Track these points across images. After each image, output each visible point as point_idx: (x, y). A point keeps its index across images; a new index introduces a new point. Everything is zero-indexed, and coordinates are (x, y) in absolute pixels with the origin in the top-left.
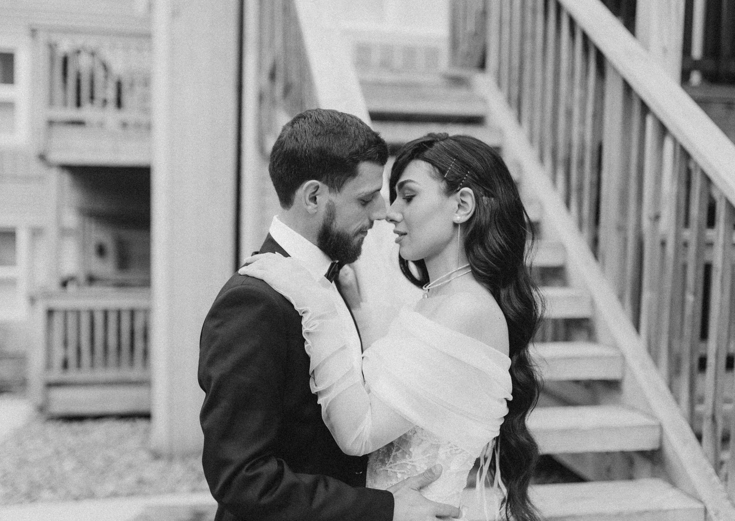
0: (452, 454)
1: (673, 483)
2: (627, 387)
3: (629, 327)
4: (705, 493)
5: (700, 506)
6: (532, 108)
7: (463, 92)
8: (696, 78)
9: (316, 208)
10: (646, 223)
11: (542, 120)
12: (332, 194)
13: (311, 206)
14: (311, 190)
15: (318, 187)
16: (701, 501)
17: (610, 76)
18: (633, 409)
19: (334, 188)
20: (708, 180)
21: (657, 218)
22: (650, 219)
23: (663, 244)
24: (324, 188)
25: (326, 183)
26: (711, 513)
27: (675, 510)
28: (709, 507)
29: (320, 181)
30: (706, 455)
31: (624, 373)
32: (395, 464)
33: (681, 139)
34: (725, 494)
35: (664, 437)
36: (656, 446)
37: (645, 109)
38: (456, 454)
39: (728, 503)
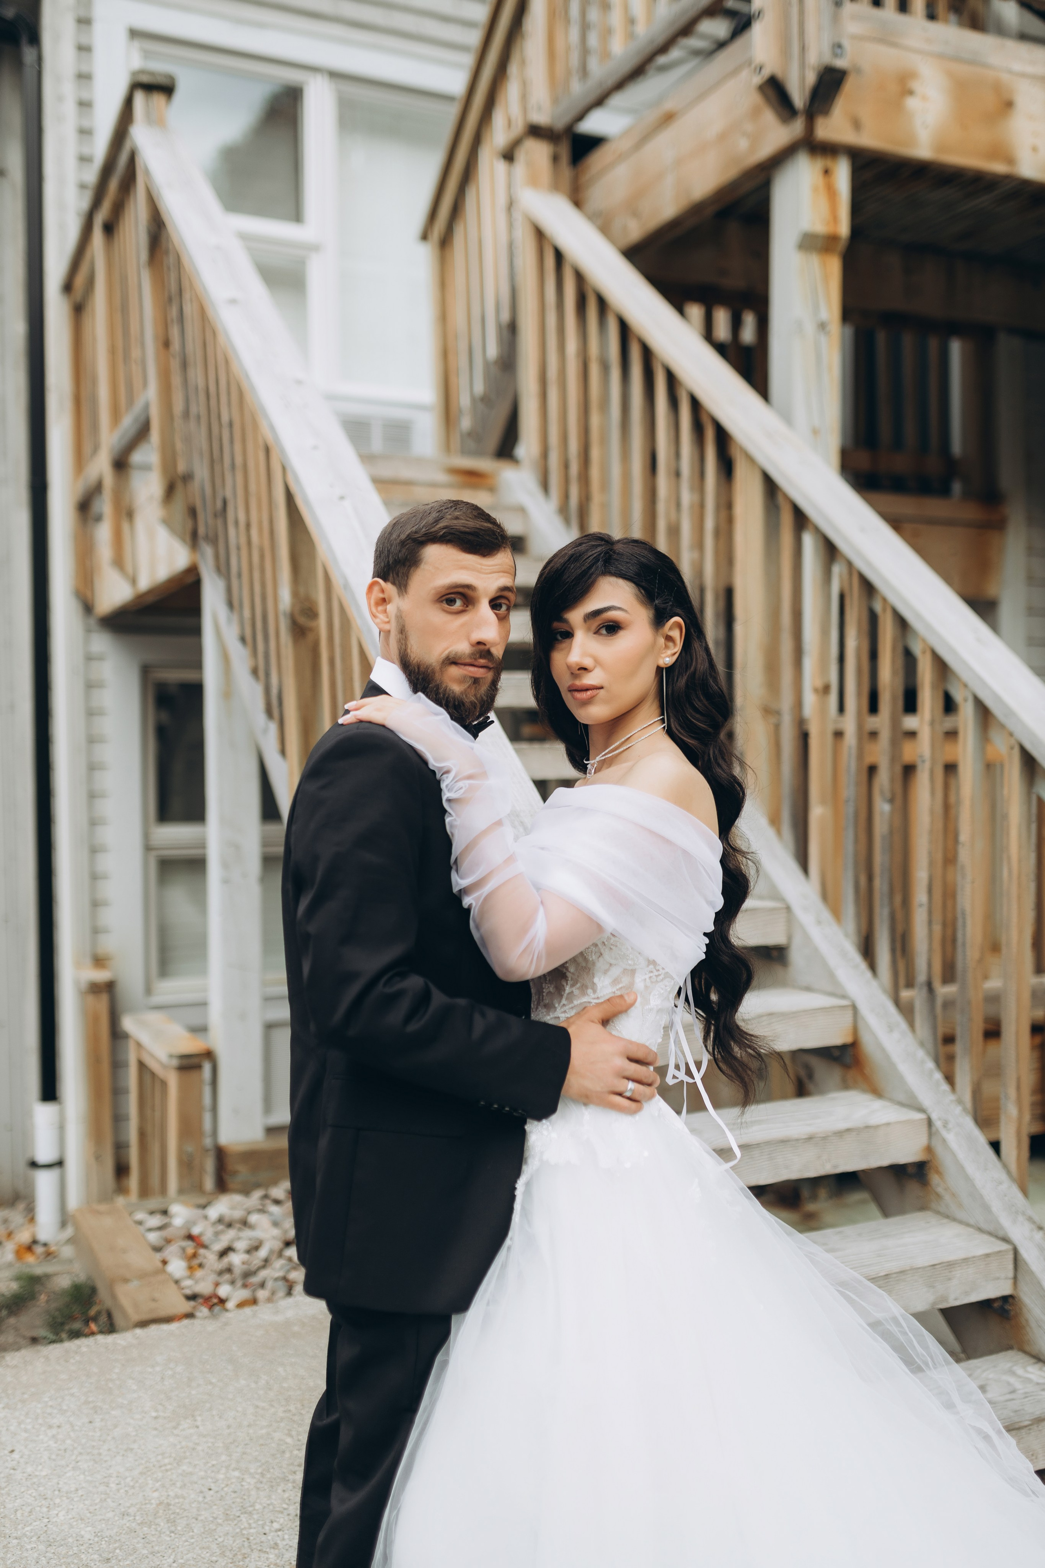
0: (652, 982)
1: (876, 1092)
2: (796, 956)
3: (793, 866)
4: (926, 1098)
5: (921, 1116)
10: (811, 699)
16: (921, 1110)
18: (808, 989)
21: (826, 688)
22: (816, 690)
26: (938, 1124)
27: (888, 1124)
28: (934, 1117)
30: (922, 1044)
31: (790, 938)
32: (571, 1006)
33: (860, 564)
34: (954, 1097)
35: (861, 1025)
36: (850, 1041)
37: (800, 519)
38: (657, 982)
39: (958, 1110)
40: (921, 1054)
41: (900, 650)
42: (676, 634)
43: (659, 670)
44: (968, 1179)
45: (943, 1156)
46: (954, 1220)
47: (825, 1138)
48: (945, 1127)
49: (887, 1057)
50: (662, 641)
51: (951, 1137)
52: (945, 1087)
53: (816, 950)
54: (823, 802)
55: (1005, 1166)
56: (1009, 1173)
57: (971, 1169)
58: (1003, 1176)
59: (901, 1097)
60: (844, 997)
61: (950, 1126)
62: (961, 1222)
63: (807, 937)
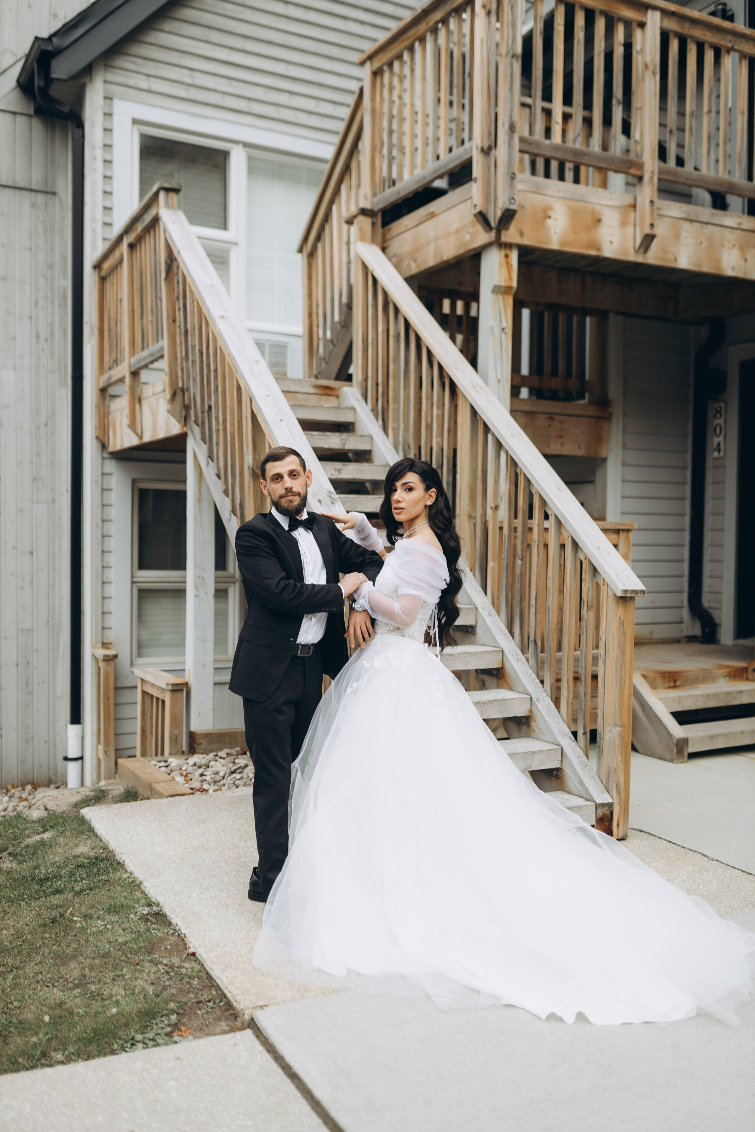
1: (511, 689)
2: (479, 630)
3: (480, 589)
4: (531, 689)
5: (529, 696)
6: (396, 420)
7: (332, 402)
8: (524, 393)
10: (489, 512)
11: (406, 430)
16: (529, 694)
17: (460, 402)
20: (528, 481)
21: (496, 508)
22: (492, 509)
23: (501, 528)
26: (535, 699)
27: (513, 699)
28: (533, 697)
30: (531, 668)
31: (476, 622)
33: (511, 453)
34: (543, 689)
35: (505, 659)
36: (500, 666)
37: (487, 429)
39: (545, 694)
40: (530, 671)
41: (528, 492)
42: (433, 494)
44: (545, 722)
45: (536, 715)
46: (540, 740)
48: (537, 701)
49: (516, 672)
50: (428, 496)
51: (540, 705)
52: (540, 685)
53: (488, 626)
54: (494, 560)
55: (562, 717)
56: (563, 719)
57: (547, 717)
58: (561, 721)
59: (521, 690)
60: (499, 648)
61: (540, 700)
62: (542, 740)
63: (484, 621)
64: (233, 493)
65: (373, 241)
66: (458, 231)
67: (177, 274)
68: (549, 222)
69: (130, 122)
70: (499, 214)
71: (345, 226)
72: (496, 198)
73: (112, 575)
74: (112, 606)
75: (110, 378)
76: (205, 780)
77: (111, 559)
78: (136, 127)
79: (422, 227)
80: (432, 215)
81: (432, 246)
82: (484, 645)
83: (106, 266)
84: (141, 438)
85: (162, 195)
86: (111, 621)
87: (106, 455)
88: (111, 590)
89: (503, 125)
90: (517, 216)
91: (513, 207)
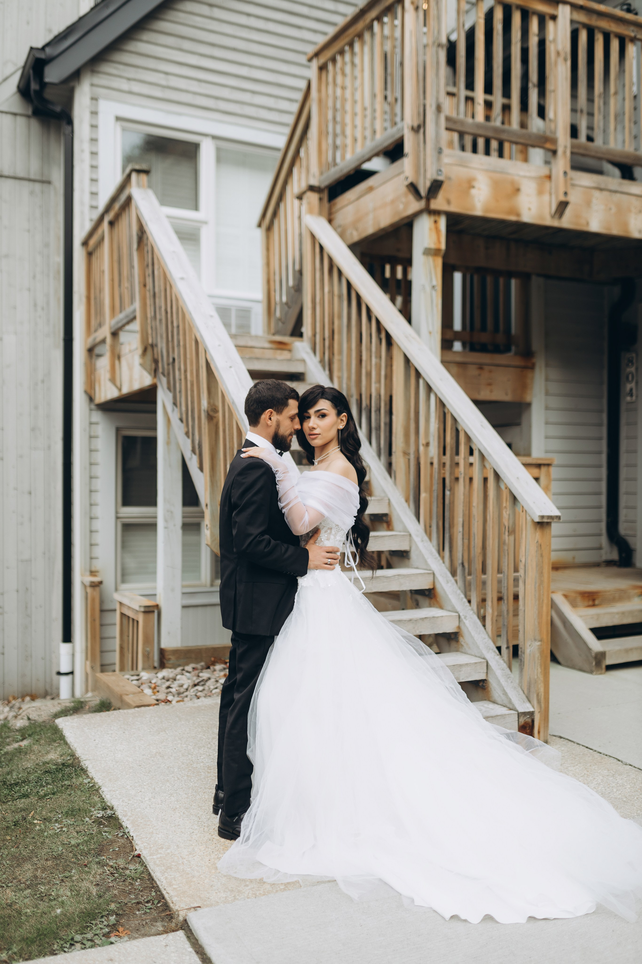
1: (441, 607)
2: (413, 555)
3: (414, 518)
4: (459, 608)
5: (457, 614)
6: (340, 369)
7: (285, 355)
8: (457, 346)
9: (271, 423)
10: (422, 448)
11: (349, 378)
12: (278, 416)
13: (269, 422)
14: (269, 414)
15: (271, 413)
16: (457, 612)
17: (395, 352)
19: (279, 412)
20: (455, 420)
21: (427, 444)
22: (423, 445)
23: (432, 464)
24: (274, 413)
25: (275, 410)
26: (462, 617)
27: (442, 616)
28: (461, 614)
29: (273, 409)
30: (460, 588)
31: (410, 548)
33: (439, 395)
34: (470, 608)
35: (436, 581)
36: (431, 587)
37: (418, 375)
39: (471, 612)
40: (459, 592)
41: (454, 429)
42: (344, 419)
43: (338, 430)
44: (472, 637)
45: (464, 631)
46: (467, 654)
47: (416, 621)
48: (465, 618)
49: (445, 593)
50: (339, 421)
51: (467, 622)
52: (468, 604)
53: (420, 552)
54: (426, 491)
55: (487, 633)
56: (488, 635)
57: (473, 633)
58: (486, 636)
59: (450, 608)
60: (430, 570)
61: (467, 618)
62: (469, 654)
63: (417, 547)
64: (193, 435)
65: (320, 214)
66: (393, 202)
67: (147, 245)
68: (473, 192)
69: (113, 119)
70: (428, 184)
71: (296, 202)
72: (425, 171)
73: (98, 511)
74: (98, 538)
75: (95, 339)
76: (171, 692)
77: (98, 498)
78: (119, 123)
79: (362, 200)
80: (371, 189)
81: (371, 216)
82: (417, 568)
83: (92, 242)
84: (120, 390)
85: (134, 176)
86: (98, 552)
87: (93, 407)
88: (98, 525)
89: (431, 106)
90: (444, 186)
91: (440, 178)
